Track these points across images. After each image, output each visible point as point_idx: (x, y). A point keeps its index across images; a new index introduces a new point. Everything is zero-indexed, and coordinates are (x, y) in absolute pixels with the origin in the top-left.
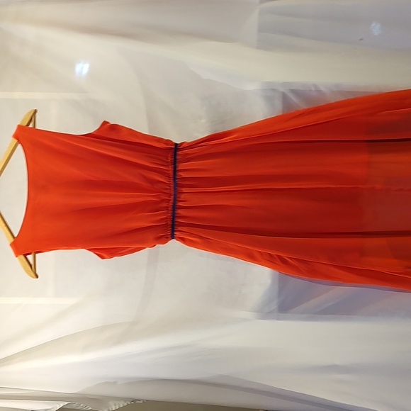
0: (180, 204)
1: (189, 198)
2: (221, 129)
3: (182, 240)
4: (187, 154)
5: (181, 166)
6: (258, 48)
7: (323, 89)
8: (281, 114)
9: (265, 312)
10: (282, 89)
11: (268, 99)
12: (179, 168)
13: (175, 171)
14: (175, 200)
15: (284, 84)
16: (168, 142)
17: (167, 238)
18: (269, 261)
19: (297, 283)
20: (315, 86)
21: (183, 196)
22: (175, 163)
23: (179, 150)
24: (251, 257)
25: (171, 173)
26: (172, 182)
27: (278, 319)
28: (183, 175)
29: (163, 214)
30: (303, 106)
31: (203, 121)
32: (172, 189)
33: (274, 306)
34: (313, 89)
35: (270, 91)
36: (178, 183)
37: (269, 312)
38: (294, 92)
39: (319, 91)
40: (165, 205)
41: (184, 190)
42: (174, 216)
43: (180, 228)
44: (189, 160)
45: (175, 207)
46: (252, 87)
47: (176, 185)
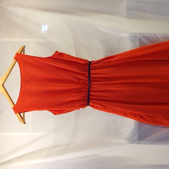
0: (92, 89)
1: (96, 87)
2: (110, 55)
3: (93, 106)
4: (95, 66)
5: (92, 72)
6: (127, 17)
7: (158, 36)
8: (138, 47)
9: (131, 140)
10: (139, 36)
11: (133, 41)
12: (91, 73)
13: (89, 74)
14: (89, 88)
15: (140, 34)
16: (86, 61)
17: (86, 105)
19: (147, 127)
20: (154, 34)
21: (93, 86)
22: (89, 70)
23: (91, 64)
24: (125, 115)
25: (87, 75)
26: (88, 79)
27: (138, 144)
28: (93, 76)
29: (84, 94)
30: (149, 44)
31: (102, 51)
32: (88, 83)
33: (136, 137)
34: (154, 36)
35: (133, 37)
36: (90, 80)
37: (134, 140)
38: (144, 37)
39: (156, 37)
40: (84, 90)
41: (93, 83)
42: (89, 95)
43: (91, 101)
44: (96, 69)
45: (89, 91)
46: (125, 35)
47: (90, 81)
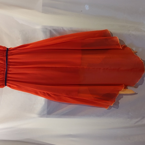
0: (9, 72)
1: (12, 70)
2: (26, 43)
3: (10, 86)
4: (12, 52)
5: (9, 57)
7: (65, 29)
8: (49, 38)
9: (42, 115)
10: (49, 29)
11: (45, 32)
12: (9, 58)
13: (7, 59)
14: (7, 70)
15: (50, 27)
16: (4, 47)
17: (3, 85)
18: (44, 95)
19: (54, 103)
20: (62, 28)
21: (10, 69)
22: (7, 56)
23: (9, 51)
24: (36, 93)
25: (5, 59)
26: (6, 64)
27: (47, 118)
28: (10, 61)
29: (2, 76)
30: (58, 35)
31: (20, 40)
32: (6, 66)
33: (45, 112)
34: (62, 29)
35: (45, 29)
36: (8, 64)
37: (44, 115)
38: (54, 30)
39: (64, 30)
40: (2, 72)
41: (10, 66)
42: (6, 77)
43: (8, 82)
44: (13, 55)
45: (7, 73)
46: (38, 27)
